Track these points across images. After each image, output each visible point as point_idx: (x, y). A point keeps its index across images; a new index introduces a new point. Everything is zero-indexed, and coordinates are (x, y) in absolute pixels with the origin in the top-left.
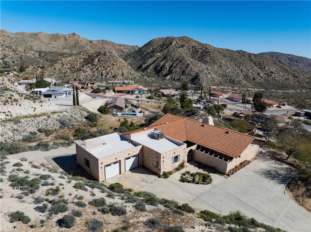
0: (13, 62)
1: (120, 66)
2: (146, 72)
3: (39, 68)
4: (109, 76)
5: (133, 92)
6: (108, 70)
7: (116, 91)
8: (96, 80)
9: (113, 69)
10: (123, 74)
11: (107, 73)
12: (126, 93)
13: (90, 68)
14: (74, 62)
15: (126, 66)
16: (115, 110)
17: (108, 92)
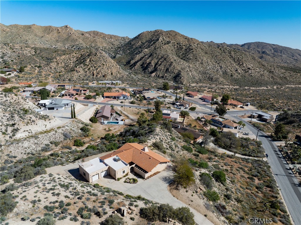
0: (12, 61)
1: (109, 65)
2: (133, 68)
3: (37, 68)
4: (99, 76)
5: (119, 97)
6: (99, 70)
7: (105, 97)
8: (88, 80)
9: (103, 69)
10: (112, 74)
11: (98, 73)
12: (113, 98)
13: (82, 68)
14: (67, 60)
15: (115, 65)
16: (102, 118)
17: (98, 98)
